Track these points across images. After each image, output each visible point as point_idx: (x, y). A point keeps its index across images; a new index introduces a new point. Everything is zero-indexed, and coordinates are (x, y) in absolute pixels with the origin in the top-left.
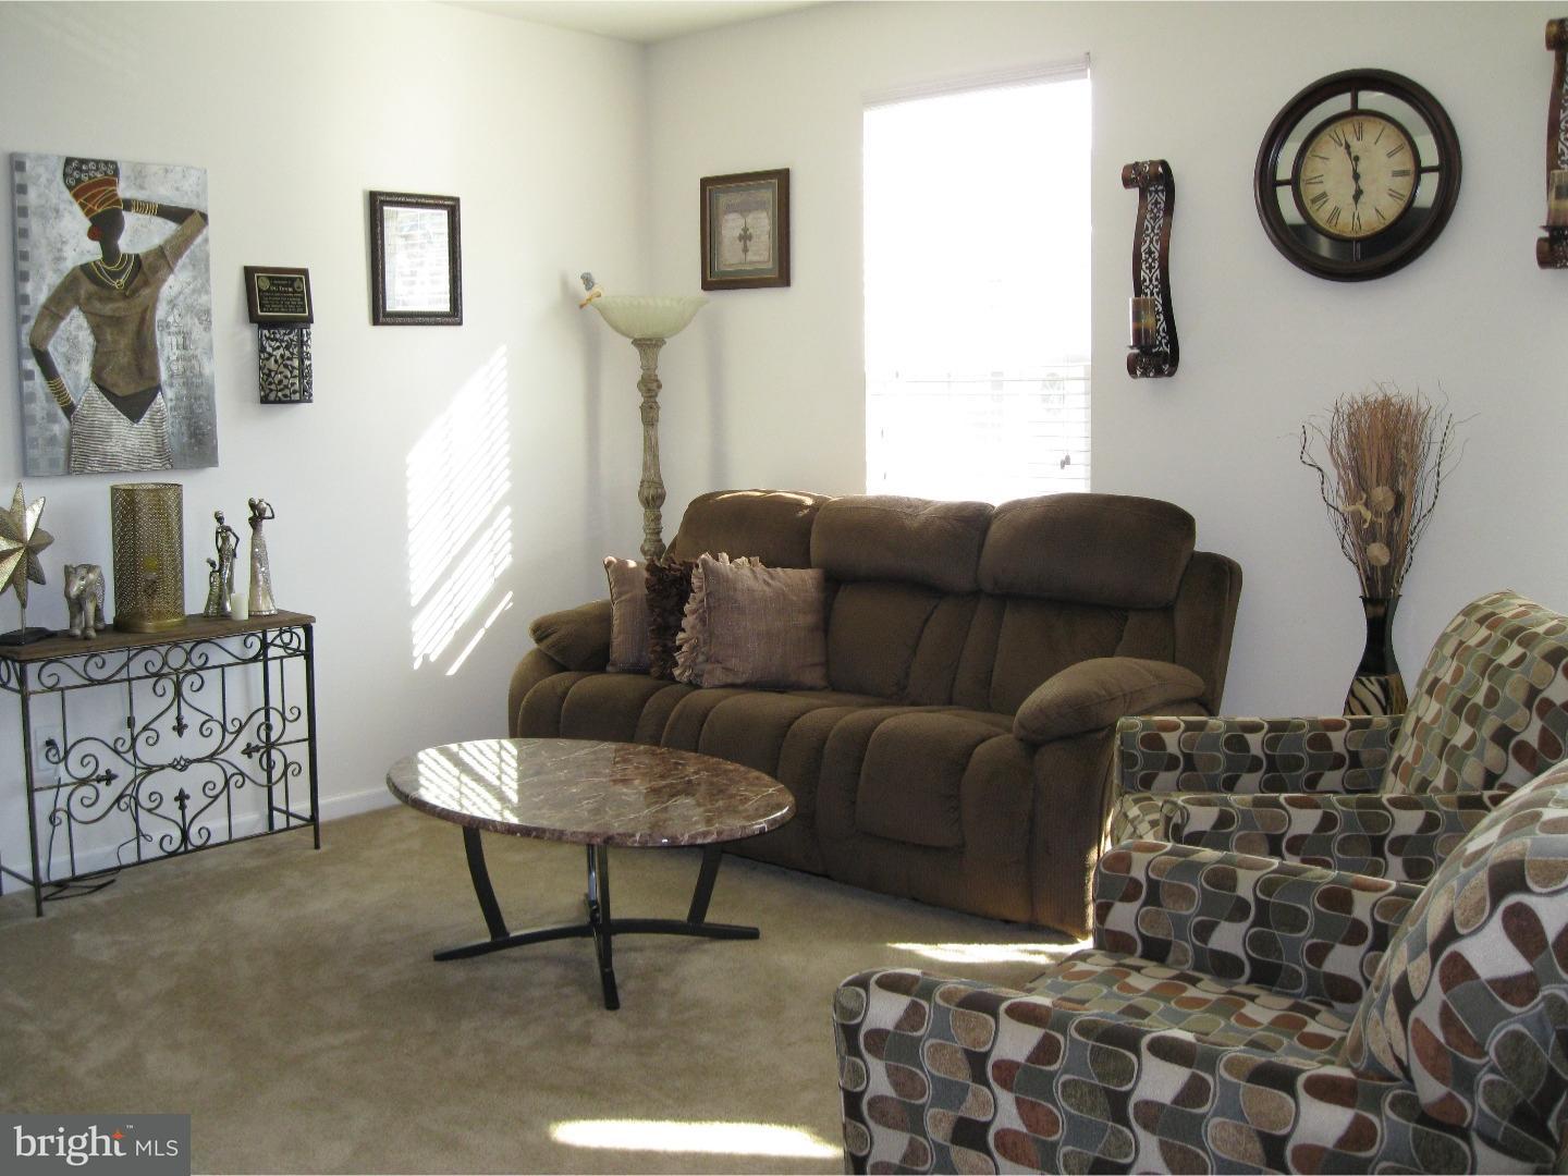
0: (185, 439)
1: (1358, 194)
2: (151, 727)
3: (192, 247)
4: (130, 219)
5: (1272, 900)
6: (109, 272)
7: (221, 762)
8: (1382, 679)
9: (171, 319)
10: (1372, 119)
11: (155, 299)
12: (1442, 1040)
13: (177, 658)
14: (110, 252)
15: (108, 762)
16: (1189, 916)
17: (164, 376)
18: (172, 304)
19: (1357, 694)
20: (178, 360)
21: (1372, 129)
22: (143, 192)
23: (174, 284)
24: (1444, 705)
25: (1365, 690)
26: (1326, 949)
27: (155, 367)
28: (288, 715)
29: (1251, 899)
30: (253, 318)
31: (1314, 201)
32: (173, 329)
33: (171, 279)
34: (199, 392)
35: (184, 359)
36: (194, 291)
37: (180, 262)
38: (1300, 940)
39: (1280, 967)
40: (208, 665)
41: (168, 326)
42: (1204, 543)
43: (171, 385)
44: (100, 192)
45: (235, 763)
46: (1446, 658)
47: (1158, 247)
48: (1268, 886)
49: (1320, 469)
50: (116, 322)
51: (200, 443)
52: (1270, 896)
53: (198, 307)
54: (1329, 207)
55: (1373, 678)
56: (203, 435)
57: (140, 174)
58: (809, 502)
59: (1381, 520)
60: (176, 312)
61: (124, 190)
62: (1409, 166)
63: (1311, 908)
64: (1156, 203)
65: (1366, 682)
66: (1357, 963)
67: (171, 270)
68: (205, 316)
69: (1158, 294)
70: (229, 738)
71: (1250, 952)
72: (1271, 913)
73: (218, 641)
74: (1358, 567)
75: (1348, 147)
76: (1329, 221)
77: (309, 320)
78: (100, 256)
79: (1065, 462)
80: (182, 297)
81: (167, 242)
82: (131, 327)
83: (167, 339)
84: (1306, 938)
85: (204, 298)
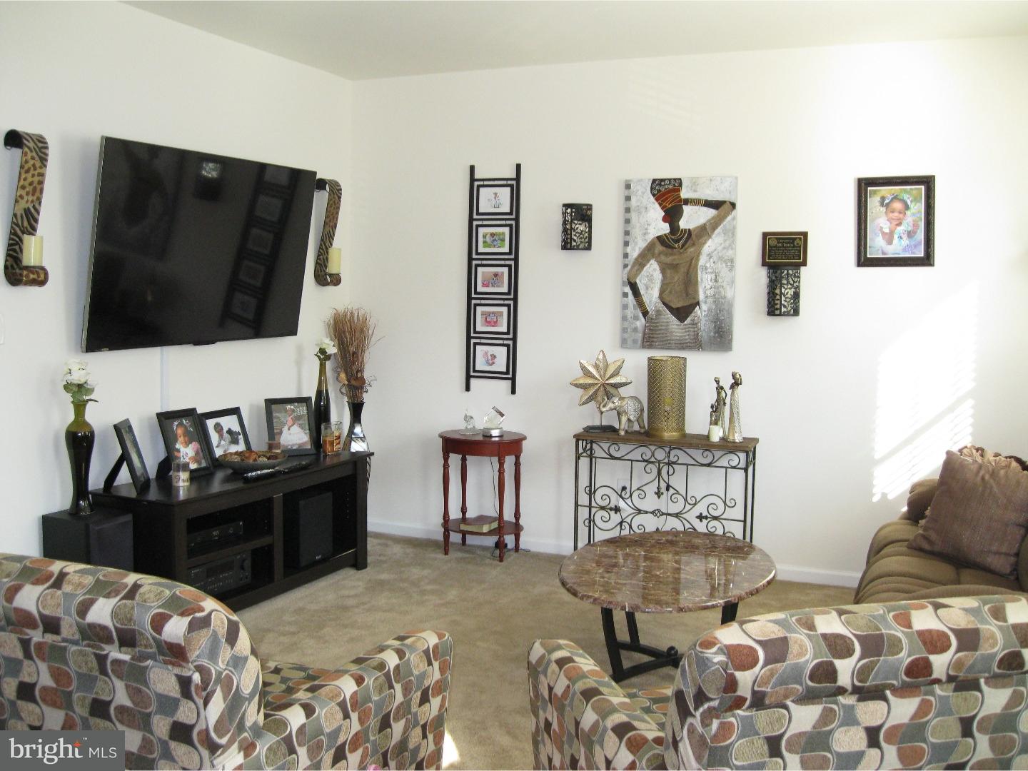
0: (712, 334)
2: (642, 488)
3: (724, 223)
4: (687, 209)
6: (673, 240)
7: (683, 520)
9: (708, 265)
11: (699, 254)
13: (660, 455)
14: (674, 228)
15: (615, 501)
17: (701, 297)
18: (710, 256)
20: (711, 288)
22: (695, 193)
23: (711, 245)
27: (696, 292)
28: (728, 502)
30: (764, 264)
32: (709, 270)
33: (709, 243)
34: (723, 307)
35: (715, 288)
36: (724, 248)
37: (716, 232)
40: (679, 462)
41: (706, 269)
43: (706, 303)
44: (670, 197)
45: (691, 522)
50: (674, 267)
51: (721, 337)
53: (726, 258)
56: (724, 332)
57: (695, 183)
60: (711, 260)
61: (684, 194)
67: (710, 237)
68: (731, 263)
70: (688, 507)
73: (687, 450)
77: (804, 264)
78: (668, 231)
80: (716, 252)
81: (709, 221)
82: (683, 270)
83: (705, 276)
85: (730, 252)
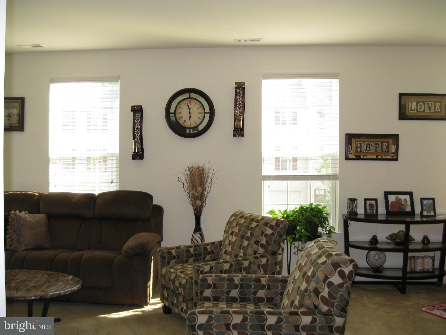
1: (190, 117)
5: (243, 283)
8: (200, 233)
10: (194, 100)
12: (328, 298)
16: (224, 290)
19: (194, 237)
21: (194, 102)
24: (238, 237)
25: (196, 236)
26: (257, 292)
29: (238, 283)
31: (179, 118)
38: (251, 291)
39: (246, 298)
42: (155, 202)
46: (234, 227)
47: (139, 127)
48: (242, 280)
49: (183, 183)
52: (243, 282)
54: (183, 120)
55: (198, 233)
58: (37, 194)
59: (199, 195)
62: (203, 112)
63: (252, 283)
64: (138, 116)
65: (197, 234)
66: (264, 293)
69: (139, 139)
71: (239, 295)
72: (244, 286)
74: (193, 207)
75: (188, 106)
76: (183, 123)
79: (112, 182)
84: (252, 290)
